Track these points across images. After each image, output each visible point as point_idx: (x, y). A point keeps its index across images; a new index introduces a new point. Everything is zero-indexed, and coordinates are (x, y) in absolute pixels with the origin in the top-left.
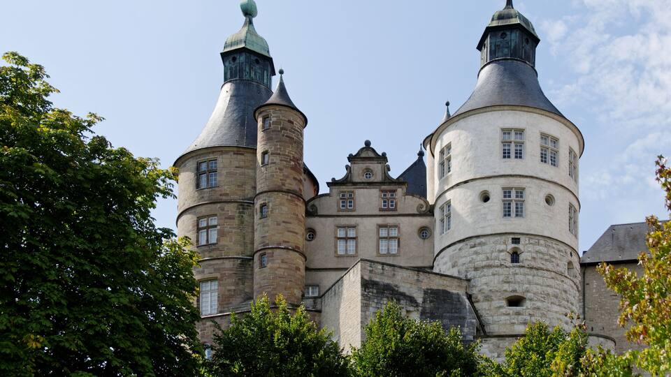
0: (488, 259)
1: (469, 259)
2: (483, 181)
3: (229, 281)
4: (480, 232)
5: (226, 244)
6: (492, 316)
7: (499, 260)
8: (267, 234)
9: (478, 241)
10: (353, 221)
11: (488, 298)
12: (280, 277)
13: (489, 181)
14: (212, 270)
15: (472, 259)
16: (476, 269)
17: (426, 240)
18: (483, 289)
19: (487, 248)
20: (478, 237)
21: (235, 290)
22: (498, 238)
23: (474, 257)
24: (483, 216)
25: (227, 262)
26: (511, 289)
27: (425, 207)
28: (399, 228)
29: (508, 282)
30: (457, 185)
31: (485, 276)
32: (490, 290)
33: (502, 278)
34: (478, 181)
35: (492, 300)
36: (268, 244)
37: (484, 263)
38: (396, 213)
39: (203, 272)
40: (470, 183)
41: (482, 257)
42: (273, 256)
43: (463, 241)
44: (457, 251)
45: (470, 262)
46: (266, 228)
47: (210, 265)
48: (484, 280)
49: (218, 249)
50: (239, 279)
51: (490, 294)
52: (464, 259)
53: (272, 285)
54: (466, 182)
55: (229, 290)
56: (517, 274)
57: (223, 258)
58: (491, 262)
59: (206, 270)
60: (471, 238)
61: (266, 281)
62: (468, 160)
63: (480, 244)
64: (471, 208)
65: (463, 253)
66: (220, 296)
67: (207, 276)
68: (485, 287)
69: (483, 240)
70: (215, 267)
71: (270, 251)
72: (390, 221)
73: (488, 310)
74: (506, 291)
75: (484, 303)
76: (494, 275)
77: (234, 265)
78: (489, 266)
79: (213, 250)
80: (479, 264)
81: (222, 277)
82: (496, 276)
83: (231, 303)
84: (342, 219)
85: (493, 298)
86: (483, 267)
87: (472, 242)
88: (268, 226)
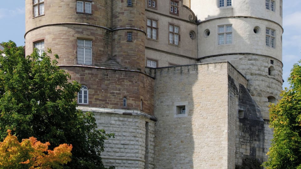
0: (259, 70)
1: (247, 67)
2: (257, 19)
3: (100, 44)
4: (254, 52)
5: (98, 16)
6: (261, 106)
7: (264, 72)
8: (133, 19)
9: (254, 57)
10: (156, 16)
11: (259, 95)
12: (141, 51)
13: (260, 21)
14: (89, 33)
15: (250, 67)
16: (252, 74)
17: (193, 40)
18: (257, 88)
19: (258, 63)
20: (253, 54)
21: (103, 51)
22: (264, 58)
23: (251, 66)
24: (256, 42)
25: (99, 29)
26: (270, 92)
27: (193, 17)
28: (180, 28)
29: (269, 87)
30: (239, 17)
31: (257, 80)
32: (261, 90)
33: (267, 84)
34: (254, 19)
35: (262, 96)
36: (134, 27)
37: (257, 72)
38: (179, 18)
39: (82, 33)
40: (248, 19)
41: (256, 68)
42: (137, 36)
43: (244, 54)
44: (238, 59)
45: (248, 69)
46: (133, 15)
47: (88, 29)
48: (257, 83)
49: (93, 19)
50: (105, 44)
51: (260, 92)
52: (244, 66)
53: (137, 56)
54: (246, 17)
55: (100, 51)
56: (273, 83)
57: (97, 27)
58: (261, 73)
59: (84, 32)
60: (249, 54)
61: (132, 52)
62: (246, 4)
63: (255, 60)
64: (249, 35)
65: (243, 62)
66: (95, 53)
67: (86, 36)
68: (257, 87)
69: (257, 57)
70: (92, 31)
71: (135, 32)
72: (175, 22)
73: (259, 102)
74: (268, 92)
75: (257, 97)
76: (262, 81)
77: (103, 32)
78: (260, 75)
79: (90, 18)
80: (253, 71)
81: (96, 40)
82: (263, 82)
83: (101, 60)
84: (150, 13)
85: (262, 95)
86: (256, 74)
87: (250, 57)
88: (134, 13)
